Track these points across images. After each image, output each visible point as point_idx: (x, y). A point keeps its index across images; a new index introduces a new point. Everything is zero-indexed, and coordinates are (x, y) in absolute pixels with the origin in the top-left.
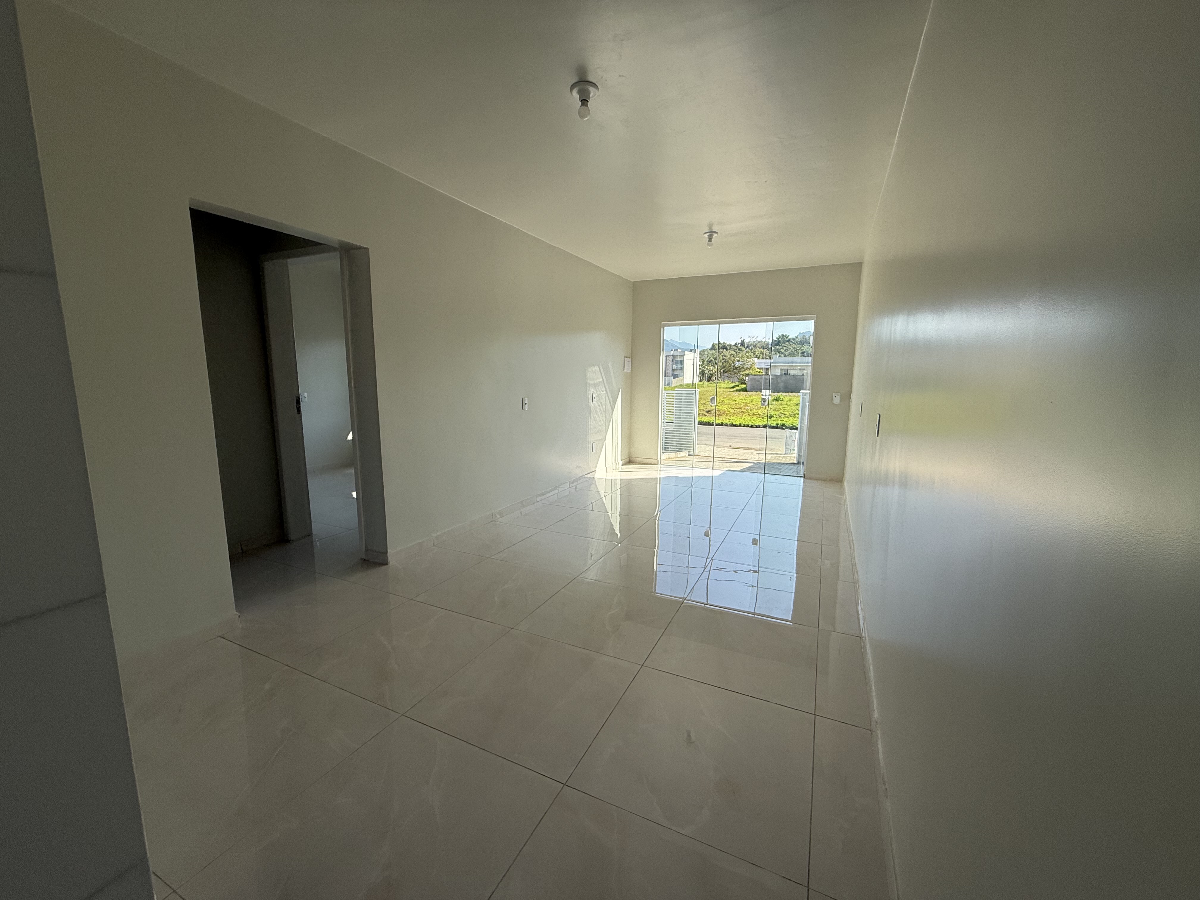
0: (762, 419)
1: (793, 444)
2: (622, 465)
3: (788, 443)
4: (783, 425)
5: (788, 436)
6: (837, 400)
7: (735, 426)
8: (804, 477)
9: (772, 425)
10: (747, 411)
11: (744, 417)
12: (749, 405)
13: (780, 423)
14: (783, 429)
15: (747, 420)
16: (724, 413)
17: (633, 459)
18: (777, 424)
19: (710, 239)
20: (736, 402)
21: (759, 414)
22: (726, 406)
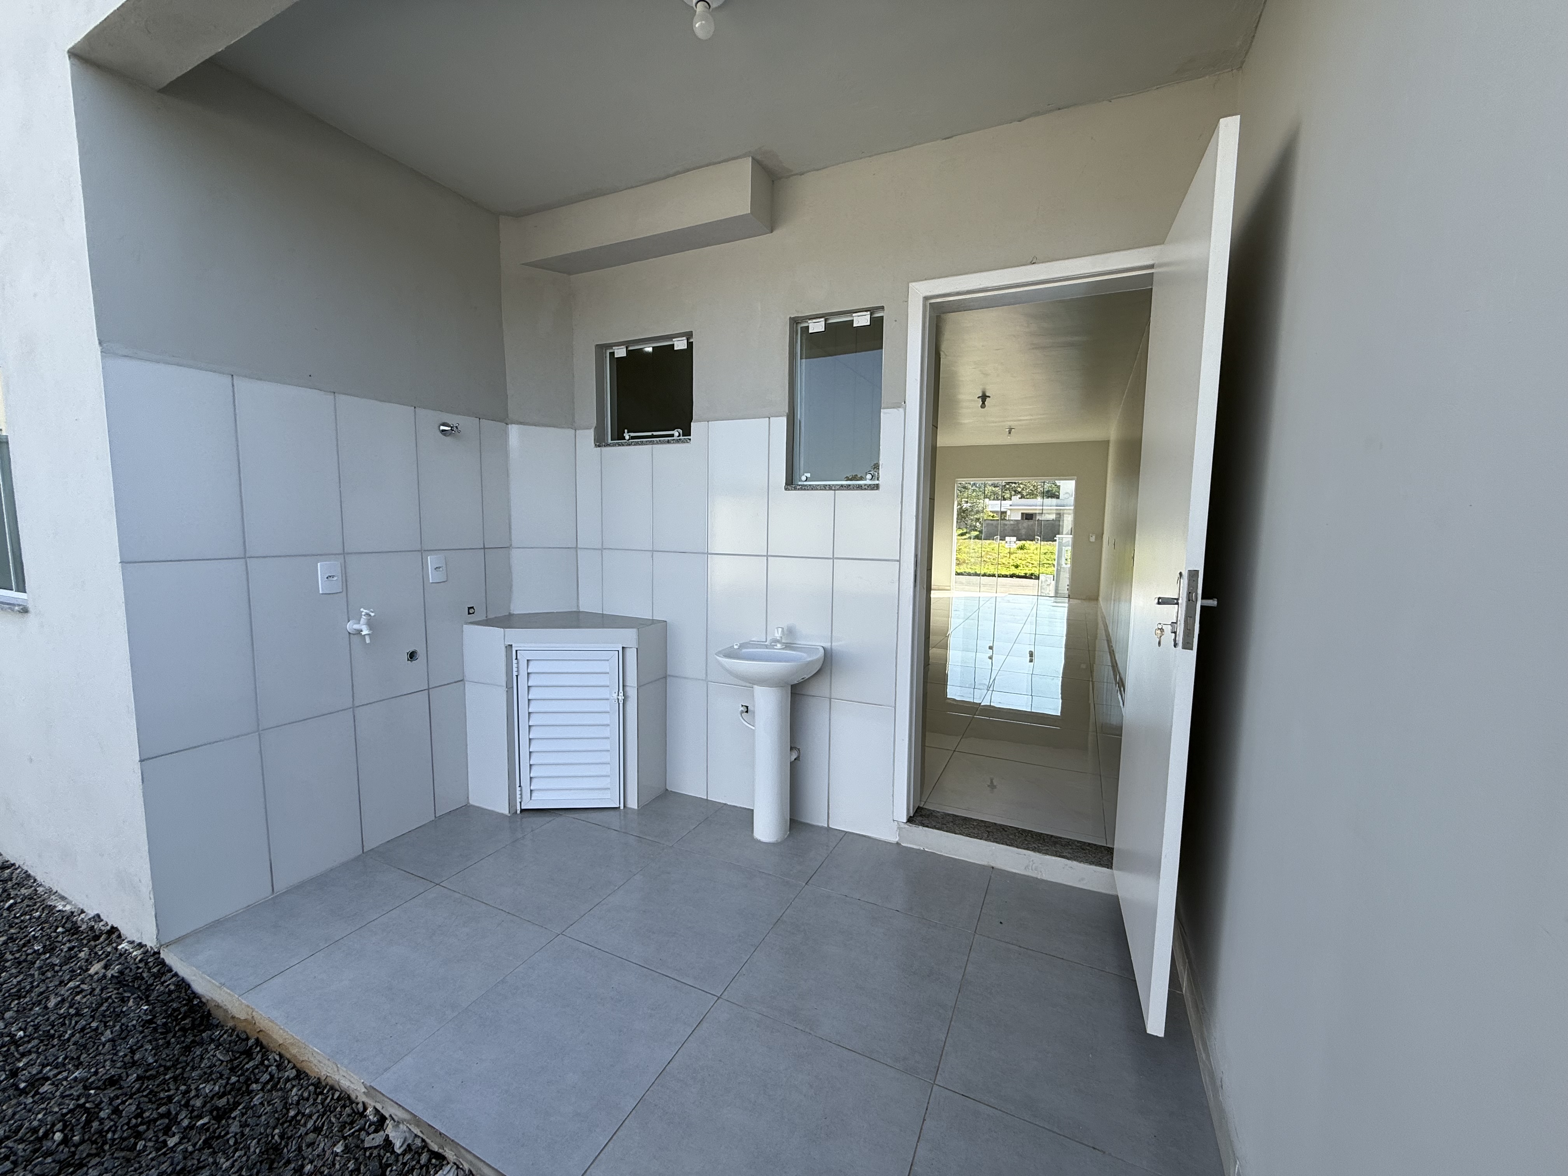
0: (1008, 569)
1: (1048, 588)
4: (1032, 574)
5: (1043, 583)
6: (1093, 539)
7: (980, 575)
8: (1069, 597)
9: (1020, 574)
10: (989, 561)
11: (986, 567)
12: (990, 553)
13: (1029, 572)
14: (1032, 578)
15: (991, 570)
16: (964, 562)
18: (1026, 574)
19: (1010, 433)
20: (976, 551)
21: (1003, 564)
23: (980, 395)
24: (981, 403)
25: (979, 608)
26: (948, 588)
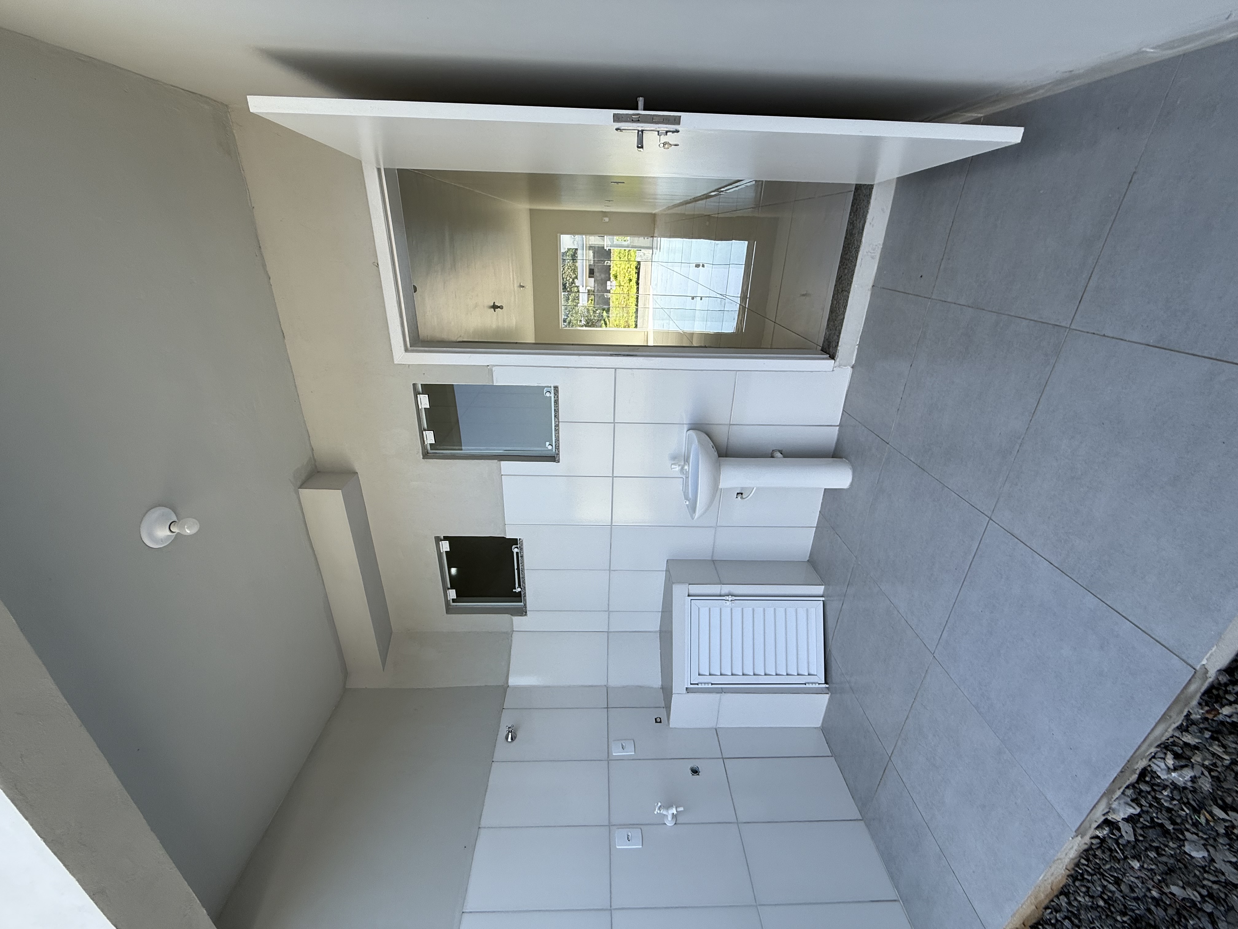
0: (632, 287)
1: (647, 254)
4: (636, 268)
6: (607, 219)
8: (653, 237)
9: (636, 277)
10: (626, 302)
11: (631, 304)
12: (620, 301)
13: (635, 270)
14: (640, 267)
15: (633, 300)
16: (627, 322)
18: (636, 273)
19: (523, 287)
20: (618, 312)
21: (628, 291)
22: (621, 321)
23: (493, 309)
24: (499, 309)
25: (662, 308)
26: (646, 333)
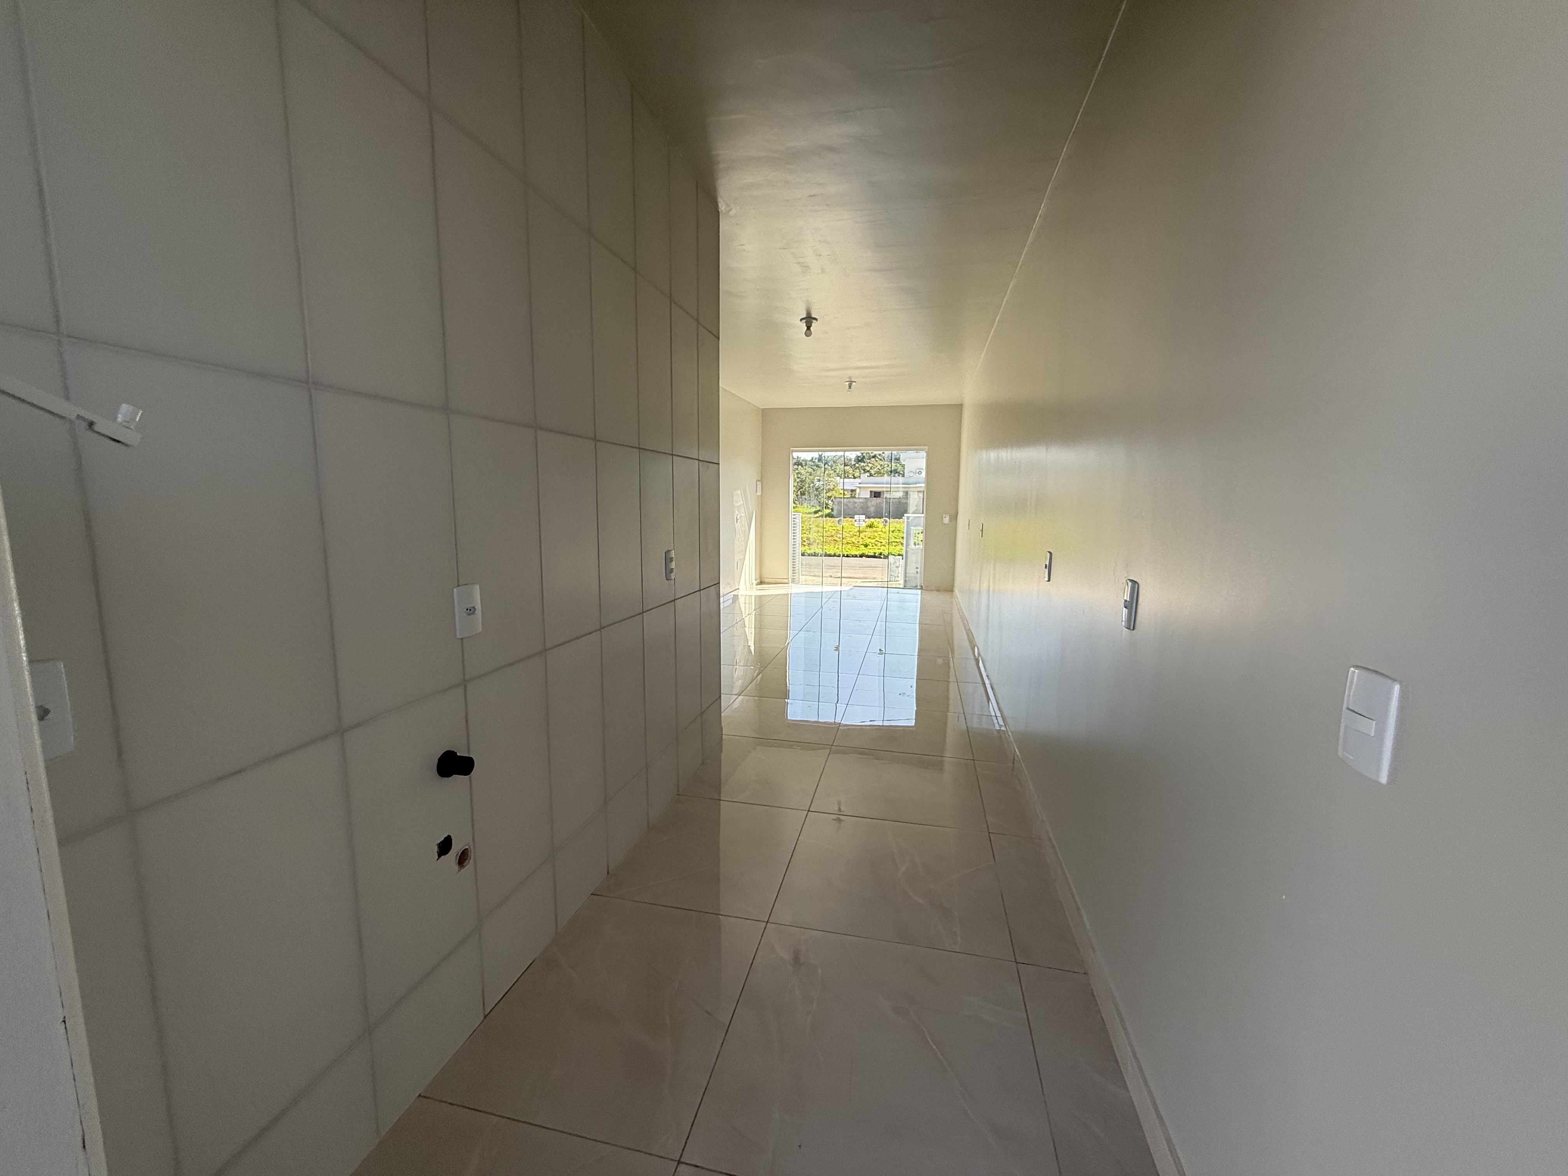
0: (858, 548)
2: (756, 585)
3: (893, 569)
4: (881, 554)
5: (892, 562)
6: (946, 520)
7: (830, 556)
8: (922, 588)
9: (869, 554)
10: (839, 540)
11: (837, 546)
12: (840, 532)
14: (881, 558)
15: (841, 549)
17: (763, 580)
18: (875, 553)
19: (850, 387)
20: (827, 530)
21: (853, 543)
22: (816, 534)
23: (804, 316)
24: (806, 328)
25: (822, 607)
26: (786, 581)
